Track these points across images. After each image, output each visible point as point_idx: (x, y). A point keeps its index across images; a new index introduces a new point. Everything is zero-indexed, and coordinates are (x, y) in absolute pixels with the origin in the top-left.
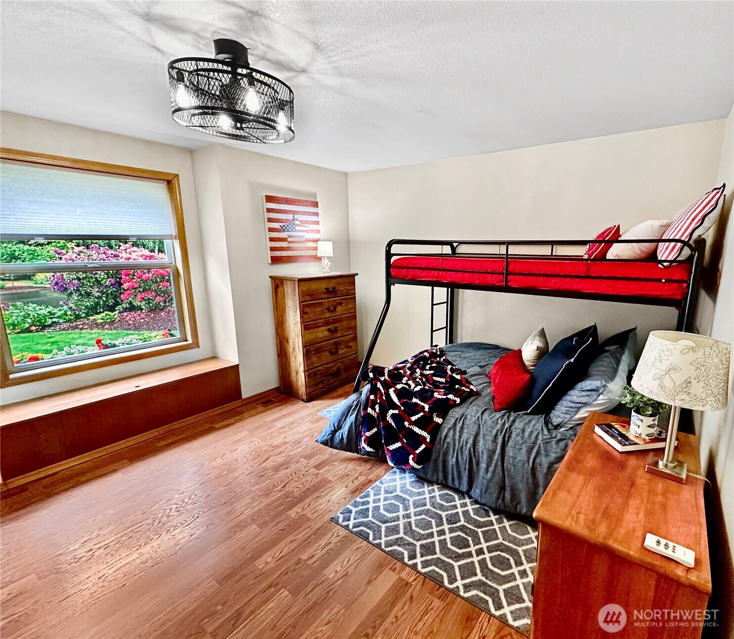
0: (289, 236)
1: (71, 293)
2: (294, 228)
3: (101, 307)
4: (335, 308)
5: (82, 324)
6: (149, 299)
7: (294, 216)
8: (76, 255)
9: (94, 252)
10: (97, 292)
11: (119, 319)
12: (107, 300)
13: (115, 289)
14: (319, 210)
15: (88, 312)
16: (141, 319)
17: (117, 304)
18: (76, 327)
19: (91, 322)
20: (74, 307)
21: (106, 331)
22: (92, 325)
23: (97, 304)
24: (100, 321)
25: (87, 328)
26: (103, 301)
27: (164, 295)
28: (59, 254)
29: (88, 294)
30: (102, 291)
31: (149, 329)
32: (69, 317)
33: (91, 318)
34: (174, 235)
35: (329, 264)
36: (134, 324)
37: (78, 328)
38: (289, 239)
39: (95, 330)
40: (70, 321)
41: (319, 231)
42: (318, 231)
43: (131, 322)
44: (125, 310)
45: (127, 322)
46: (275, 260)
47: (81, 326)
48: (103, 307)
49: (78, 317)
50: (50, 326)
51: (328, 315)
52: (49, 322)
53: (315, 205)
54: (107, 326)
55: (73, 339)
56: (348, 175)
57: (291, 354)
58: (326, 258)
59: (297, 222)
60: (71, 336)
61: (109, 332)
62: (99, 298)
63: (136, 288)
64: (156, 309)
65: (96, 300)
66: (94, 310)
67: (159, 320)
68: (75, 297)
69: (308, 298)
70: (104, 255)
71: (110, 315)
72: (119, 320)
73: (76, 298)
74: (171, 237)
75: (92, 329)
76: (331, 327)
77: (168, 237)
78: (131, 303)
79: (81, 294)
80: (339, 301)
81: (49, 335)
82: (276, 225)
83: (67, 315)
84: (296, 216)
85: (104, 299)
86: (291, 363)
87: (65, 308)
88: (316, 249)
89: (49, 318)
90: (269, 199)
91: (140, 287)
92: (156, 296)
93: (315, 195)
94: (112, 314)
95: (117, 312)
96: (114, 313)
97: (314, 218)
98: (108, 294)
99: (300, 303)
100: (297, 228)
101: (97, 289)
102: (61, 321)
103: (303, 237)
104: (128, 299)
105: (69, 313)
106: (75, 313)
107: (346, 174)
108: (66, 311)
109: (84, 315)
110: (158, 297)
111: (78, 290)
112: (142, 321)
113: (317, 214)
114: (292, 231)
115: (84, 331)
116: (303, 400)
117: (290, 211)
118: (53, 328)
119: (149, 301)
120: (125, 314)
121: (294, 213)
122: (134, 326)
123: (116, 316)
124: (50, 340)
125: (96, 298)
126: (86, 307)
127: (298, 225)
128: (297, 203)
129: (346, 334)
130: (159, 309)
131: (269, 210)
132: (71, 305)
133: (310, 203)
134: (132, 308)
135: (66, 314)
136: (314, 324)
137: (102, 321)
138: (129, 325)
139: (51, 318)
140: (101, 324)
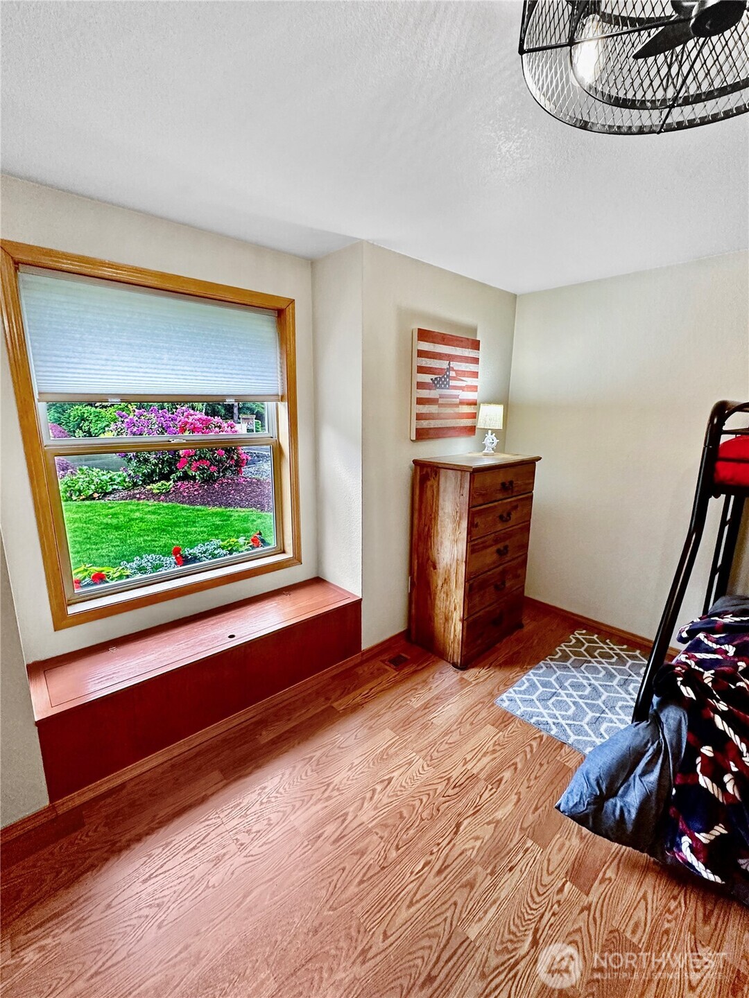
0: (442, 396)
1: (131, 459)
2: (448, 383)
3: (156, 475)
4: (509, 514)
5: (139, 493)
6: (204, 468)
7: (449, 364)
8: (137, 418)
9: (153, 415)
10: (155, 458)
11: (173, 489)
12: (163, 468)
13: (170, 456)
14: (481, 354)
15: (145, 479)
16: (195, 490)
17: (172, 472)
18: (133, 497)
19: (148, 491)
20: (132, 474)
21: (161, 503)
22: (149, 494)
23: (153, 471)
24: (155, 491)
25: (144, 498)
26: (159, 468)
27: (219, 464)
28: (122, 417)
29: (146, 461)
30: (158, 458)
31: (203, 504)
32: (127, 484)
33: (148, 487)
34: (280, 394)
35: (496, 441)
36: (189, 497)
37: (136, 498)
38: (441, 401)
39: (151, 502)
40: (127, 488)
41: (476, 387)
42: (474, 388)
43: (185, 494)
44: (180, 479)
45: (181, 493)
46: (422, 435)
47: (138, 496)
48: (159, 475)
49: (135, 484)
50: (110, 493)
51: (500, 526)
52: (110, 489)
53: (476, 345)
54: (162, 497)
55: (131, 511)
56: (518, 299)
57: (439, 587)
58: (490, 432)
59: (452, 374)
60: (130, 507)
61: (165, 504)
62: (156, 465)
63: (192, 456)
64: (209, 480)
65: (153, 467)
66: (149, 479)
67: (213, 493)
68: (134, 462)
69: (480, 500)
70: (162, 418)
71: (165, 485)
72: (174, 491)
73: (135, 465)
74: (276, 398)
75: (148, 500)
76: (500, 546)
77: (273, 398)
78: (185, 473)
79: (139, 461)
80: (515, 504)
81: (110, 505)
82: (427, 378)
83: (126, 482)
84: (453, 364)
85: (160, 466)
86: (438, 602)
87: (125, 474)
88: (474, 416)
89: (110, 485)
90: (424, 335)
91: (196, 455)
92: (210, 466)
93: (475, 330)
94: (168, 484)
95: (171, 482)
96: (169, 483)
97: (471, 367)
98: (163, 461)
99: (469, 508)
100: (452, 383)
101: (154, 456)
102: (120, 488)
103: (457, 397)
104: (183, 468)
105: (127, 480)
106: (133, 481)
107: (515, 296)
108: (125, 478)
109: (141, 483)
110: (212, 467)
111: (137, 456)
112: (196, 493)
113: (476, 361)
114: (445, 388)
115: (141, 501)
116: (454, 665)
117: (446, 355)
118: (113, 496)
119: (203, 471)
120: (179, 483)
121: (450, 358)
122: (189, 499)
123: (171, 486)
124: (111, 511)
125: (153, 465)
126: (143, 474)
127: (454, 379)
128: (456, 343)
129: (516, 556)
130: (213, 480)
131: (421, 354)
132: (130, 472)
133: (470, 344)
134: (186, 477)
135: (124, 481)
136: (483, 543)
137: (158, 491)
138: (184, 497)
139: (112, 485)
140: (157, 494)
